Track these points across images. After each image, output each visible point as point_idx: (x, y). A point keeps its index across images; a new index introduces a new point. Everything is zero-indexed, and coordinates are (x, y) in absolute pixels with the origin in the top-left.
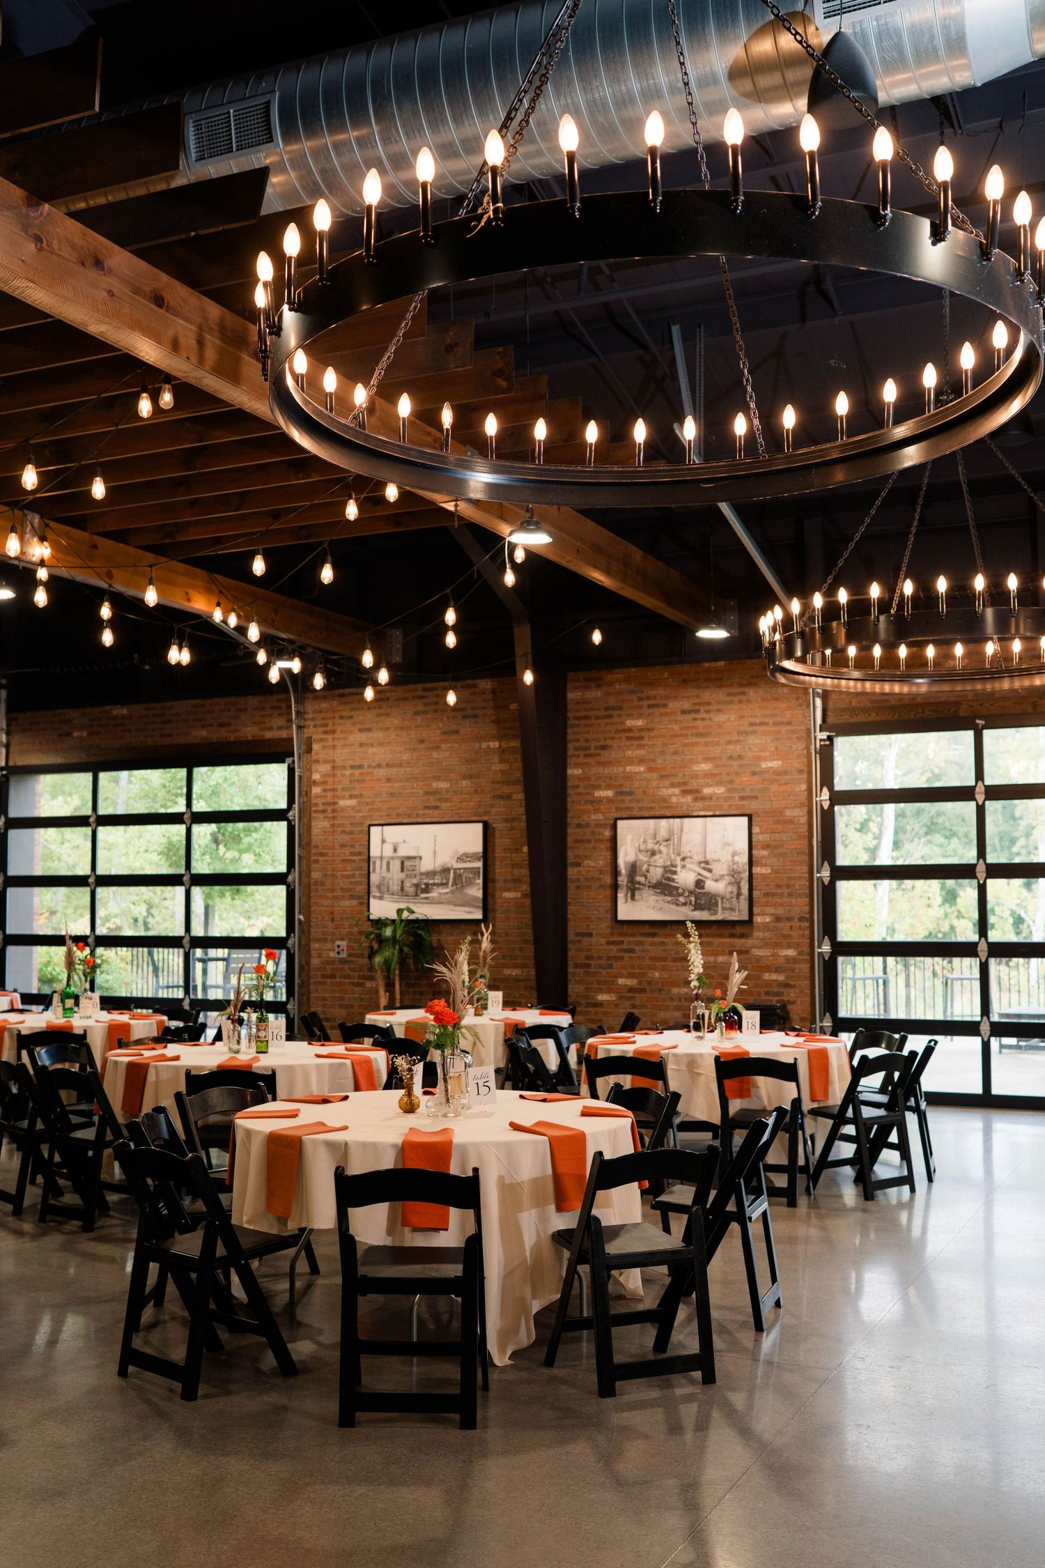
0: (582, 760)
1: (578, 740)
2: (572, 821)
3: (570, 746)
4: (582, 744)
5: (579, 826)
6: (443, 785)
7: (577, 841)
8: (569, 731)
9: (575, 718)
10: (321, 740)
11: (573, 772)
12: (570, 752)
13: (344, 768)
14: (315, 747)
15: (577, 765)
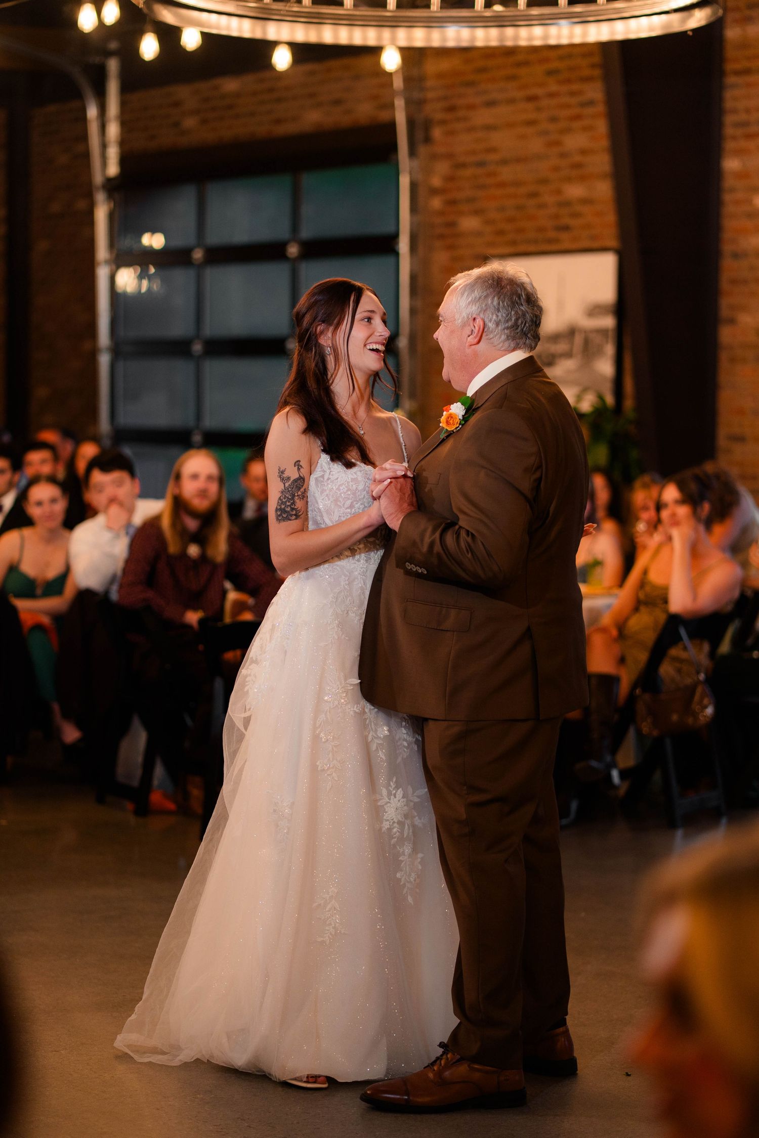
0: (743, 144)
1: (735, 111)
2: (727, 248)
3: (729, 119)
4: (743, 117)
5: (736, 256)
6: (575, 191)
7: (734, 282)
8: (728, 95)
9: (738, 73)
10: (443, 122)
11: (731, 164)
12: (729, 131)
13: (463, 165)
14: (437, 133)
15: (739, 153)
